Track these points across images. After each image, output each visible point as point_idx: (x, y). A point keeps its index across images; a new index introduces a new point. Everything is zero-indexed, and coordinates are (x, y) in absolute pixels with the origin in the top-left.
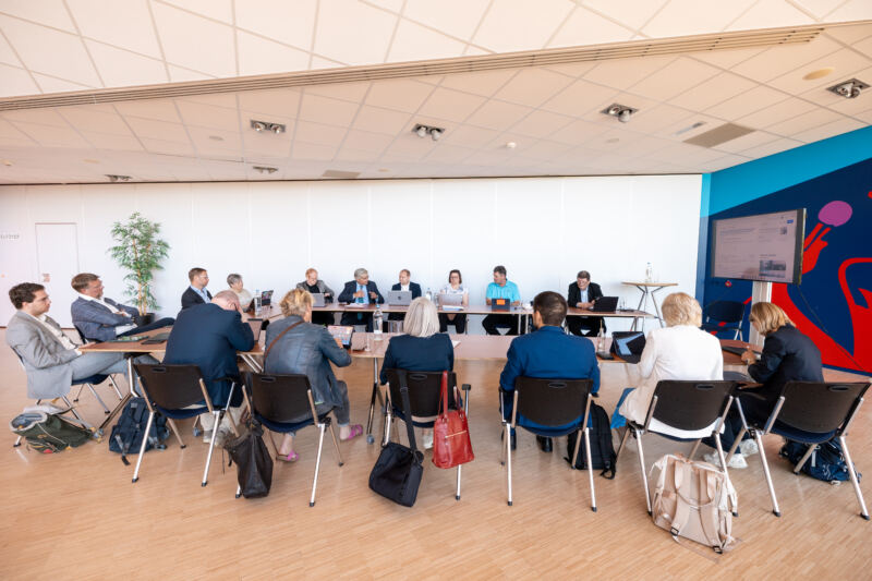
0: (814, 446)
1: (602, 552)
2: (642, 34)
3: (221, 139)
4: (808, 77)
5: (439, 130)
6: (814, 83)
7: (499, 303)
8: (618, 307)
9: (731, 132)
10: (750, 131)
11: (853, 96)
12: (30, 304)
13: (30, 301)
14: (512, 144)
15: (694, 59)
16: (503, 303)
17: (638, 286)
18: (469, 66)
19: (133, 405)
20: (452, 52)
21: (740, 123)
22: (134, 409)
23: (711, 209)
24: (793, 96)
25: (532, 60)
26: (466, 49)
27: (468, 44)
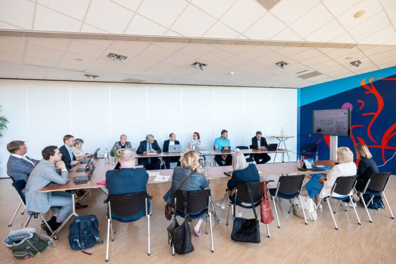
0: (373, 196)
1: (333, 245)
2: (304, 39)
3: (82, 60)
4: (346, 59)
5: (204, 65)
6: (347, 60)
7: (225, 149)
8: (278, 148)
9: (316, 74)
10: (321, 74)
11: (357, 66)
12: (53, 157)
13: (53, 155)
14: (232, 73)
15: (318, 50)
16: (227, 149)
17: (277, 138)
18: (237, 42)
19: (77, 221)
20: (233, 36)
21: (319, 71)
22: (79, 223)
23: (301, 103)
24: (339, 64)
25: (262, 43)
26: (239, 36)
27: (241, 34)
